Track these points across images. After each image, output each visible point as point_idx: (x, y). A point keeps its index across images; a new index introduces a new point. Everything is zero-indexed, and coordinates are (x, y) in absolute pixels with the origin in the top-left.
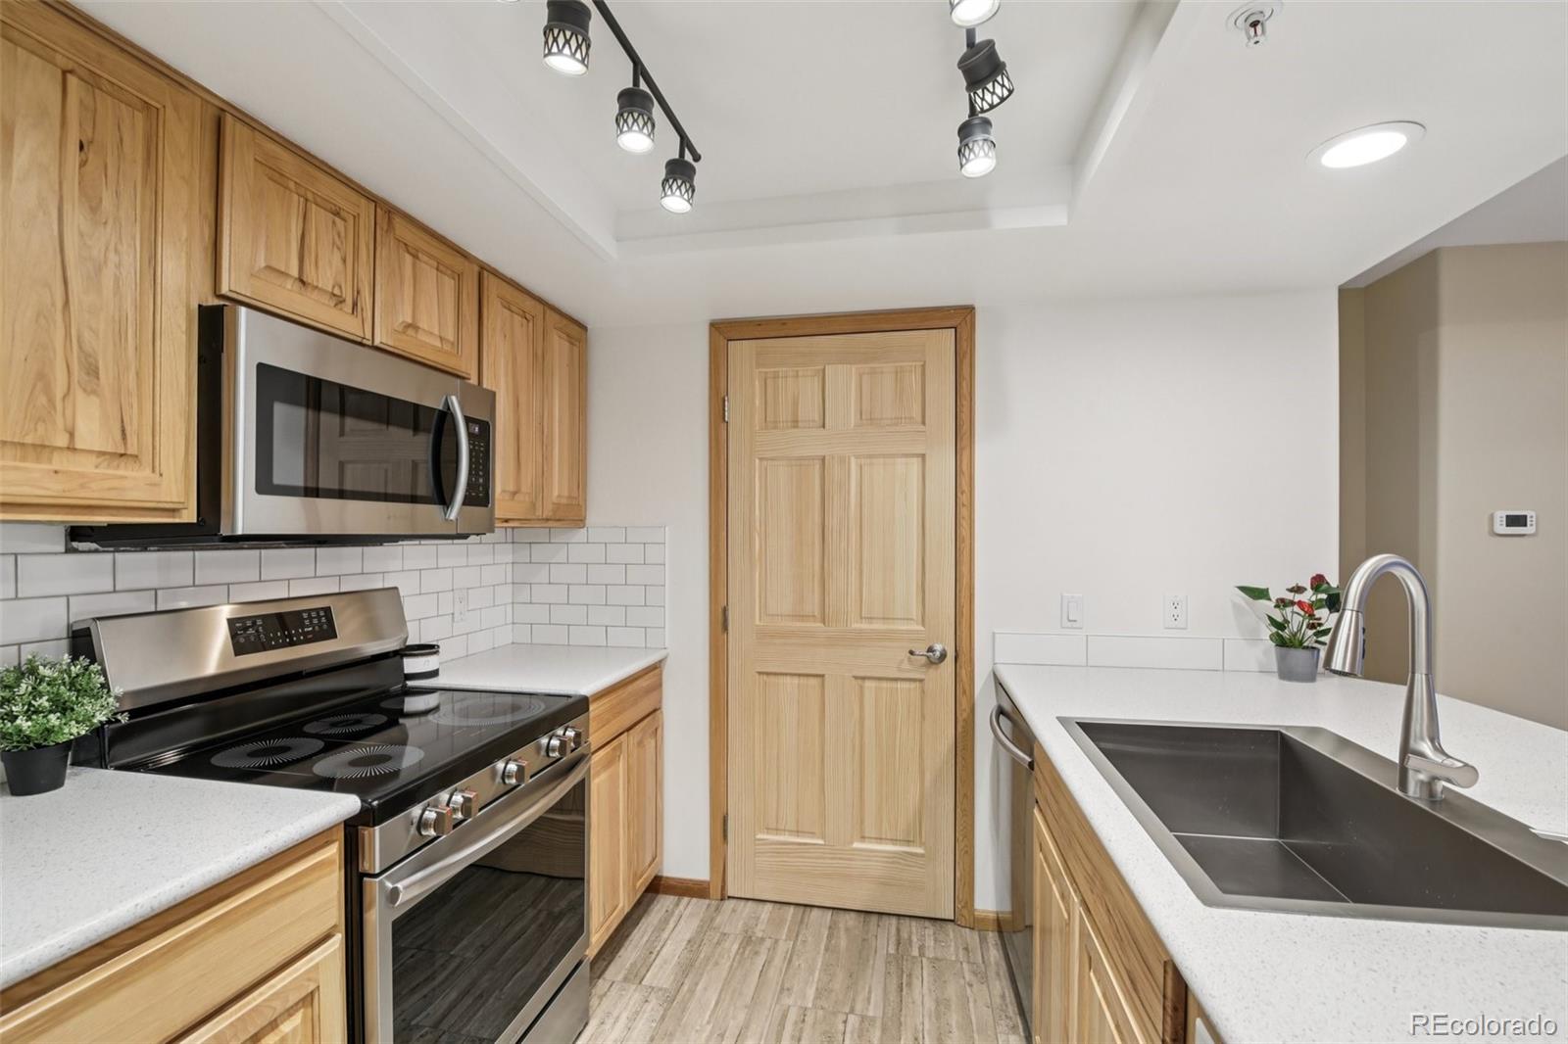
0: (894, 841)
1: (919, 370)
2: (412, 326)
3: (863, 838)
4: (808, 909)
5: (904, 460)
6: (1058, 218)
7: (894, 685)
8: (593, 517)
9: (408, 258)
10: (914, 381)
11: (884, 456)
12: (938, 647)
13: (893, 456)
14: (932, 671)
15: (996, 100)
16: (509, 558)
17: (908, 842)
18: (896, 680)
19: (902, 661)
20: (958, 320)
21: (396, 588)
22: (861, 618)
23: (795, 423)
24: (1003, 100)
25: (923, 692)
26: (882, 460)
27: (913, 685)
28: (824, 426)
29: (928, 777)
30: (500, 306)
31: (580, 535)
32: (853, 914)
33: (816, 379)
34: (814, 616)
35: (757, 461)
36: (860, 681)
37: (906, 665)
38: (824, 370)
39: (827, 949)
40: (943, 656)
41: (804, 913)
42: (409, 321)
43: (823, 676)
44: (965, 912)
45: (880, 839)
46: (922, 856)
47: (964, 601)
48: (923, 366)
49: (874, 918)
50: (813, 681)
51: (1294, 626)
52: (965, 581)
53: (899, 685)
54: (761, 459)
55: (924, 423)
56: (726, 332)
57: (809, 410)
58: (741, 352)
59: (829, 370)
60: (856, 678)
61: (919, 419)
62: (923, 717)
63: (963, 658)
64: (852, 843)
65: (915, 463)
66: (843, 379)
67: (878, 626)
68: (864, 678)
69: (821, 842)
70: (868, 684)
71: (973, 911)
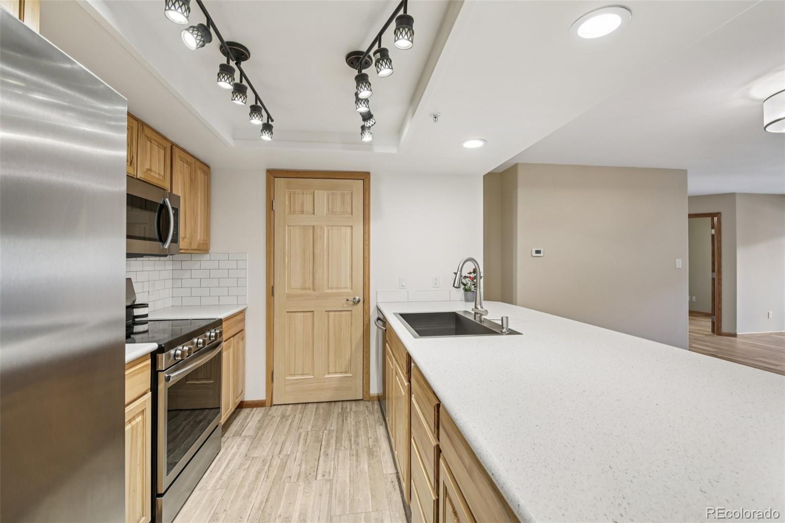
0: (341, 373)
1: (350, 194)
2: (150, 170)
3: (329, 373)
4: (307, 404)
5: (344, 228)
6: (393, 150)
7: (341, 313)
8: (212, 249)
9: (149, 143)
10: (348, 198)
11: (337, 226)
12: (357, 298)
13: (340, 226)
14: (355, 307)
15: (371, 125)
16: (171, 268)
17: (346, 372)
18: (342, 311)
19: (344, 304)
20: (364, 177)
21: (130, 279)
22: (329, 288)
23: (302, 212)
24: (372, 125)
25: (352, 315)
26: (336, 228)
27: (348, 313)
28: (314, 214)
29: (353, 347)
30: (179, 159)
31: (207, 256)
32: (325, 403)
33: (311, 195)
34: (310, 288)
35: (287, 227)
36: (328, 313)
37: (345, 305)
38: (314, 192)
39: (315, 414)
40: (359, 301)
41: (305, 406)
42: (149, 168)
43: (313, 311)
44: (367, 396)
45: (335, 373)
46: (351, 377)
47: (366, 280)
48: (352, 193)
49: (333, 404)
50: (309, 314)
51: (469, 285)
52: (367, 273)
53: (343, 313)
54: (288, 226)
55: (352, 214)
56: (273, 174)
57: (308, 207)
58: (280, 182)
59: (315, 191)
60: (326, 311)
61: (350, 213)
62: (352, 324)
63: (366, 301)
64: (325, 375)
65: (349, 229)
66: (322, 196)
67: (335, 291)
68: (329, 311)
69: (312, 377)
70: (331, 313)
71: (370, 394)
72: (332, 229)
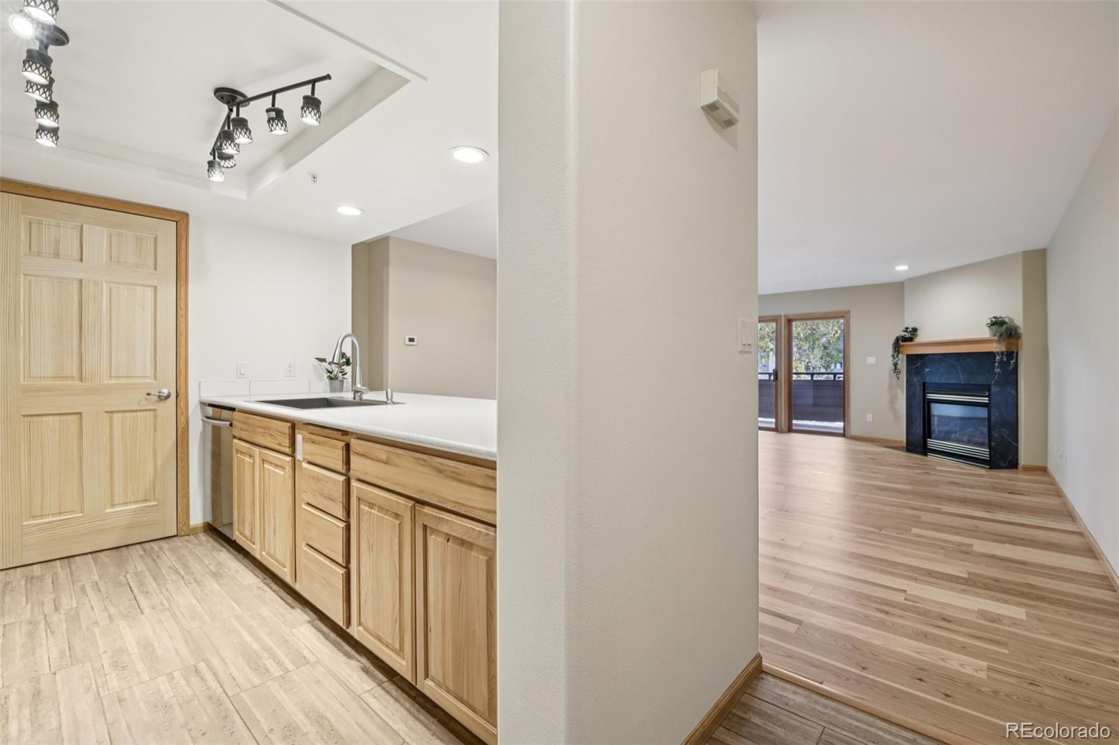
0: (136, 502)
1: (152, 241)
3: (113, 505)
4: (72, 559)
5: (141, 288)
6: (241, 195)
7: (135, 414)
10: (149, 245)
12: (165, 392)
13: (135, 285)
14: (162, 404)
17: (146, 500)
18: (136, 411)
19: (142, 400)
20: (180, 219)
22: (111, 377)
23: (57, 255)
25: (155, 416)
26: (126, 286)
27: (148, 413)
28: (81, 260)
29: (159, 463)
32: (107, 553)
33: (75, 231)
34: (73, 377)
35: (22, 276)
36: (110, 414)
37: (144, 402)
38: (82, 226)
40: (168, 396)
41: (69, 562)
43: (80, 414)
44: (184, 528)
45: (126, 503)
46: (156, 505)
47: (182, 366)
48: (156, 239)
49: (124, 550)
50: (73, 417)
51: (335, 373)
52: (183, 355)
53: (139, 414)
54: (24, 274)
55: (156, 269)
57: (69, 249)
58: (10, 201)
59: (84, 225)
60: (107, 412)
61: (153, 266)
62: (155, 429)
63: (181, 396)
64: (105, 509)
65: (150, 292)
66: (97, 235)
67: (121, 381)
68: (112, 412)
69: (81, 515)
70: (115, 415)
71: (189, 525)
72: (118, 288)
